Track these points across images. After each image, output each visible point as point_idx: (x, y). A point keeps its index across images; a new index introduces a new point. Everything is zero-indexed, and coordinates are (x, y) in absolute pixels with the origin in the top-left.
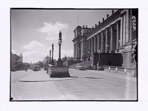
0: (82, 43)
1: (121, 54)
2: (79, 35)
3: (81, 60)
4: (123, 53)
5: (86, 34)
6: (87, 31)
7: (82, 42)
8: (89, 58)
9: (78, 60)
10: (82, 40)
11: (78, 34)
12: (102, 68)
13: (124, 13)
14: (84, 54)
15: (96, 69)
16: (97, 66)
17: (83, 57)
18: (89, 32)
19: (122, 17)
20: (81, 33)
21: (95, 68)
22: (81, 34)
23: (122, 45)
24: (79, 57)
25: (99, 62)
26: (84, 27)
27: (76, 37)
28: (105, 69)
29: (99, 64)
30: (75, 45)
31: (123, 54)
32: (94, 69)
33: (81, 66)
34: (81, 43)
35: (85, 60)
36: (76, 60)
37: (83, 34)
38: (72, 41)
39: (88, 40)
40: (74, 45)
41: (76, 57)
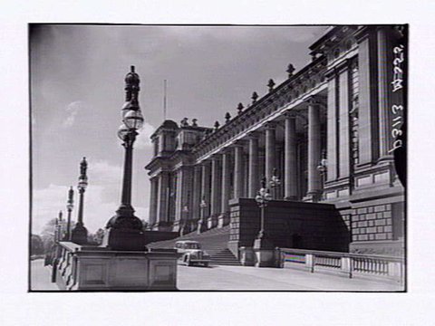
0: (180, 175)
1: (334, 205)
2: (168, 148)
3: (176, 229)
4: (353, 202)
5: (193, 145)
6: (194, 137)
7: (179, 169)
8: (205, 224)
9: (163, 229)
10: (180, 165)
11: (164, 145)
12: (274, 257)
13: (342, 67)
14: (186, 208)
15: (250, 263)
16: (254, 251)
17: (181, 222)
18: (204, 138)
19: (334, 81)
20: (177, 142)
21: (246, 259)
22: (177, 146)
23: (338, 176)
24: (166, 220)
25: (261, 235)
26: (186, 124)
27: (159, 155)
28: (286, 263)
29: (261, 242)
30: (154, 181)
31: (351, 205)
32: (243, 261)
33: (193, 251)
34: (175, 173)
35: (187, 231)
36: (156, 229)
37: (184, 145)
38: (146, 168)
39: (200, 165)
40: (151, 180)
41: (158, 220)
